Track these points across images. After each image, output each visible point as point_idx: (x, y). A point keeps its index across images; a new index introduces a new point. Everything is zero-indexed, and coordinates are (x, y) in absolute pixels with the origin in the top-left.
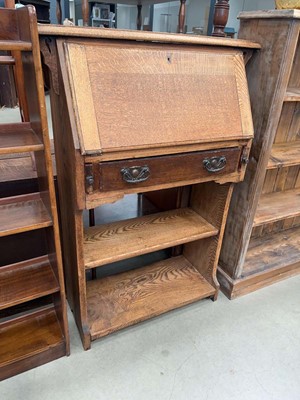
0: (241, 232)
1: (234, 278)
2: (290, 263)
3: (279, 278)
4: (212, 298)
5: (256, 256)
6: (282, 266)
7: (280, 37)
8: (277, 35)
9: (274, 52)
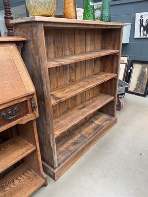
0: (50, 143)
1: (54, 169)
2: (83, 146)
3: (80, 156)
4: (45, 185)
5: (66, 148)
6: (79, 150)
7: (34, 33)
8: (32, 32)
9: (33, 41)
